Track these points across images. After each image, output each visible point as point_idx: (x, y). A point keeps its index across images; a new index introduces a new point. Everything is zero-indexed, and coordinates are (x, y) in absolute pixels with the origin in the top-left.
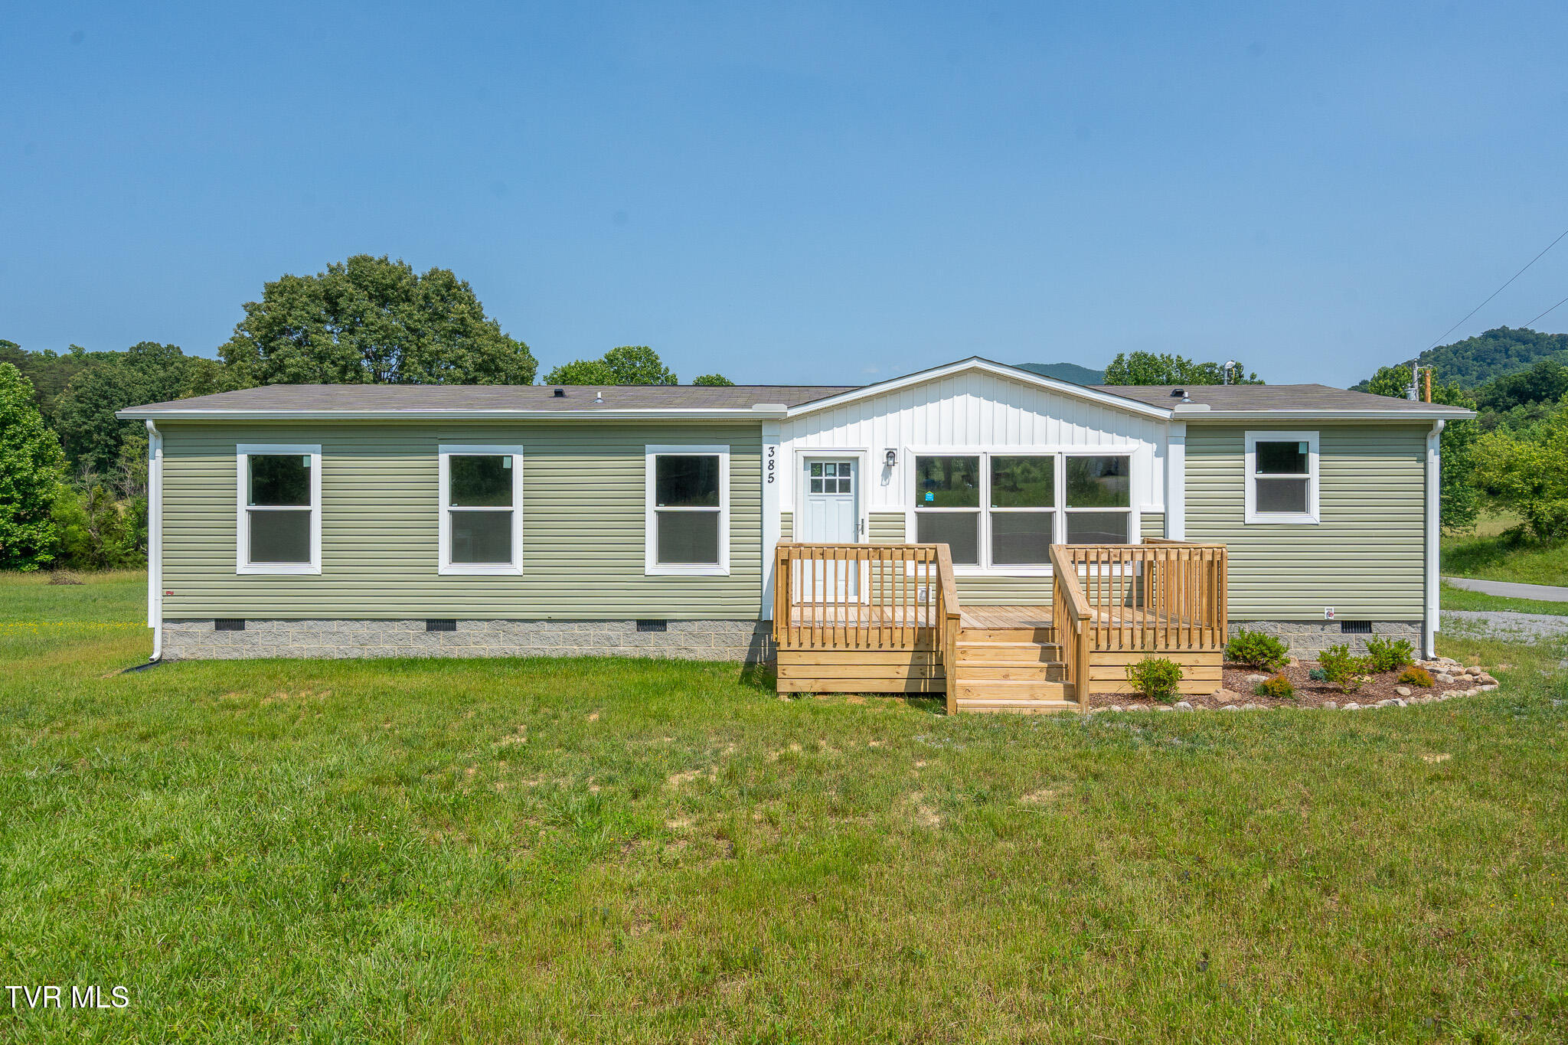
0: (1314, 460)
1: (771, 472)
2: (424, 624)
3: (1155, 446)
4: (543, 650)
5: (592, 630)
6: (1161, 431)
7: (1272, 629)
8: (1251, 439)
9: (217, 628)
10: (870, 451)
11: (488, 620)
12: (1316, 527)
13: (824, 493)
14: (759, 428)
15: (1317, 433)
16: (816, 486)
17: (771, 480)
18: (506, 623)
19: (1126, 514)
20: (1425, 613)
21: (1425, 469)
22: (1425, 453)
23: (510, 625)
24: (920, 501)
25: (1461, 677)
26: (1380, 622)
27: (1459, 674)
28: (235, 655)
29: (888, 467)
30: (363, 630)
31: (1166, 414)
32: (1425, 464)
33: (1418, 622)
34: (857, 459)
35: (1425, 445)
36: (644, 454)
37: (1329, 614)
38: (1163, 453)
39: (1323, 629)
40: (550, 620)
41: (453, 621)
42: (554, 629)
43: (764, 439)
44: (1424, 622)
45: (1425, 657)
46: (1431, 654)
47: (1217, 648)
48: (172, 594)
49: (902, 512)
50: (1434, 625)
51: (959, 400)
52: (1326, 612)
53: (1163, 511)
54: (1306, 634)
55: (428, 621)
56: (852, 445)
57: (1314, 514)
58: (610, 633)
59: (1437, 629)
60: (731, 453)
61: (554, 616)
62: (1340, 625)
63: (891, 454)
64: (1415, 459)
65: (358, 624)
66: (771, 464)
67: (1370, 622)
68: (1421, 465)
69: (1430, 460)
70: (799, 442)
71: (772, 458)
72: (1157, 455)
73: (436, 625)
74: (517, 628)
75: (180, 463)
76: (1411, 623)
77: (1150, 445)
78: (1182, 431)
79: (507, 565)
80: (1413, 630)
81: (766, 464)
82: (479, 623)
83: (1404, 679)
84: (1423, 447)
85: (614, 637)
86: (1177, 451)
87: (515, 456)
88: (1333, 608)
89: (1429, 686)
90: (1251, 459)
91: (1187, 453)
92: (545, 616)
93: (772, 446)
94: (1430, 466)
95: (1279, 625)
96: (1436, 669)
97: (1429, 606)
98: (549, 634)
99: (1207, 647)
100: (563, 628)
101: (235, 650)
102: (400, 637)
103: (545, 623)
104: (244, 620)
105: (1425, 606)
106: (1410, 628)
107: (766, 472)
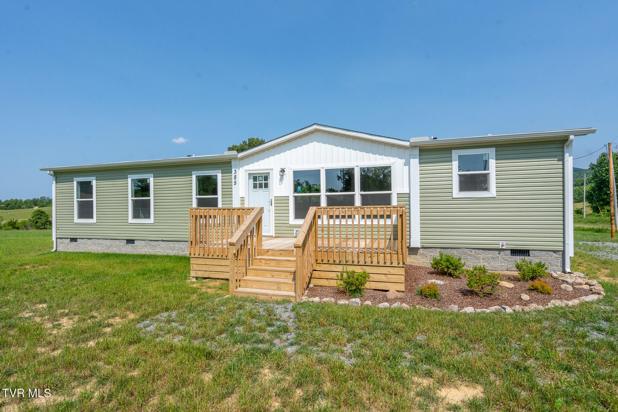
0: (492, 163)
1: (235, 180)
2: (125, 241)
3: (404, 161)
4: (161, 252)
5: (176, 245)
6: (408, 152)
7: (470, 253)
8: (455, 154)
9: (71, 241)
10: (274, 169)
11: (144, 240)
12: (494, 199)
13: (258, 189)
14: (230, 163)
15: (494, 149)
16: (255, 186)
17: (235, 183)
18: (149, 241)
19: (390, 194)
20: (564, 246)
21: (563, 165)
22: (563, 156)
23: (151, 242)
24: (296, 191)
25: (581, 287)
26: (535, 250)
27: (581, 284)
28: (75, 251)
29: (282, 176)
30: (108, 242)
31: (407, 144)
32: (563, 162)
33: (560, 251)
34: (269, 173)
35: (563, 151)
36: (191, 175)
37: (502, 245)
38: (407, 164)
39: (499, 254)
40: (163, 241)
41: (134, 240)
42: (164, 244)
43: (233, 166)
44: (564, 252)
45: (564, 272)
46: (568, 270)
47: (401, 265)
48: (59, 229)
49: (288, 195)
50: (570, 252)
51: (311, 144)
52: (501, 244)
53: (408, 192)
54: (489, 256)
55: (127, 240)
56: (267, 167)
57: (493, 192)
58: (182, 246)
59: (572, 255)
60: (222, 173)
61: (164, 239)
62: (510, 252)
63: (283, 171)
64: (557, 159)
65: (107, 241)
66: (235, 177)
67: (529, 250)
68: (561, 163)
69: (566, 159)
70: (246, 167)
71: (235, 174)
72: (405, 165)
73: (130, 241)
74: (153, 243)
75: (61, 185)
76: (555, 251)
77: (402, 160)
78: (417, 152)
79: (149, 219)
80: (556, 256)
81: (233, 177)
82: (141, 241)
83: (532, 288)
84: (562, 153)
85: (183, 248)
86: (415, 162)
87: (151, 178)
88: (505, 242)
89: (549, 294)
90: (455, 164)
91: (420, 163)
92: (161, 239)
93: (235, 169)
94: (566, 163)
95: (473, 251)
96: (565, 280)
97: (567, 242)
98: (163, 246)
99: (395, 264)
100: (167, 244)
101: (75, 249)
102: (118, 246)
103: (162, 242)
104: (77, 239)
105: (564, 242)
106: (555, 255)
107: (233, 180)
